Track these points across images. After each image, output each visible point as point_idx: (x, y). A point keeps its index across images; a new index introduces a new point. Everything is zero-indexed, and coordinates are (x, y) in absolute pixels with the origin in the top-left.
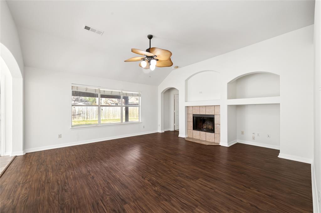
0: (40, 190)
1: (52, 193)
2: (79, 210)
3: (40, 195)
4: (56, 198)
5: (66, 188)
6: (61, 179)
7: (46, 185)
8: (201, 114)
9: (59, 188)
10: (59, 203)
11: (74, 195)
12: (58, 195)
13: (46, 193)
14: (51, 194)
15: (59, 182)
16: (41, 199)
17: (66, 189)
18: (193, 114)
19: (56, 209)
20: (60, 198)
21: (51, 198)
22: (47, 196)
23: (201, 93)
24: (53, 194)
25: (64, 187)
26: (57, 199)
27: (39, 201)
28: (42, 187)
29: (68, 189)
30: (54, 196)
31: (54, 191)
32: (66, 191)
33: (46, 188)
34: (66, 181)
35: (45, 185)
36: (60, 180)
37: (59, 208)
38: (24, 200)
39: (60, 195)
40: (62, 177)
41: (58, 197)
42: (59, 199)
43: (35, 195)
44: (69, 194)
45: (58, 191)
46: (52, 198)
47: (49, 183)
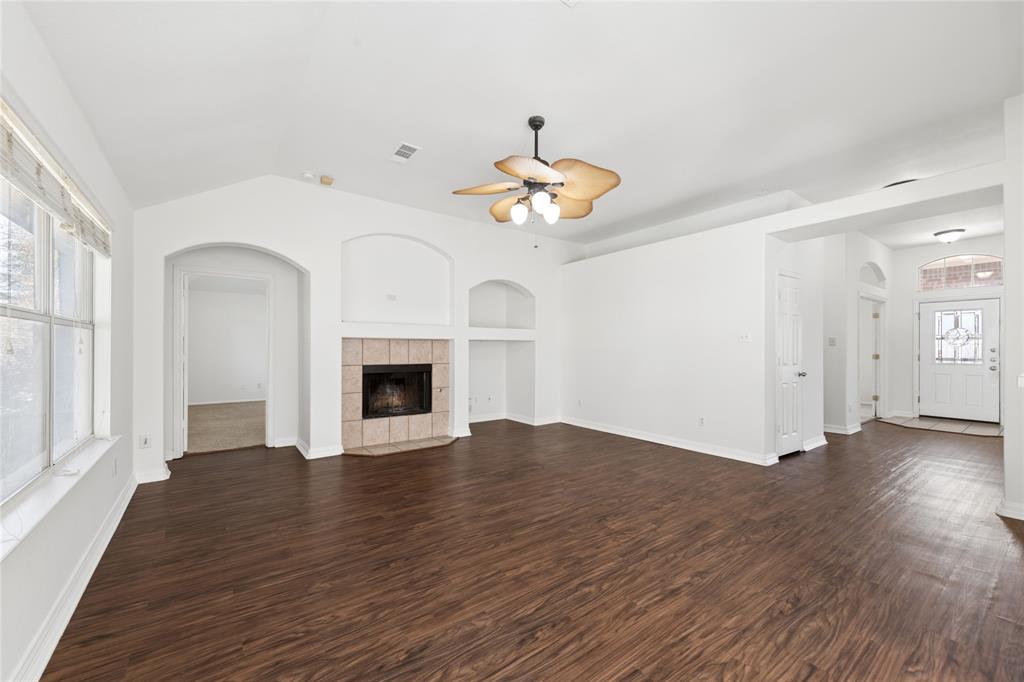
0: (858, 662)
1: (833, 622)
2: (818, 558)
3: (865, 643)
4: (836, 603)
5: (789, 606)
6: (766, 644)
7: (825, 668)
8: (393, 362)
9: (801, 621)
10: (837, 590)
11: (793, 581)
12: (822, 606)
13: (848, 637)
14: (838, 622)
15: (781, 638)
16: (869, 631)
17: (793, 604)
18: (364, 367)
19: (851, 586)
20: (826, 597)
21: (845, 612)
22: (852, 626)
23: (392, 298)
24: (831, 619)
25: (790, 612)
26: (834, 600)
27: (878, 627)
28: (846, 667)
29: (787, 601)
30: (834, 610)
31: (821, 624)
32: (799, 600)
33: (836, 655)
34: (759, 625)
35: (829, 669)
36: (771, 644)
37: (845, 583)
38: (920, 667)
39: (820, 603)
40: (751, 649)
41: (828, 600)
42: (832, 597)
43: (882, 657)
44: (800, 590)
45: (814, 614)
46: (842, 610)
47: (811, 665)
